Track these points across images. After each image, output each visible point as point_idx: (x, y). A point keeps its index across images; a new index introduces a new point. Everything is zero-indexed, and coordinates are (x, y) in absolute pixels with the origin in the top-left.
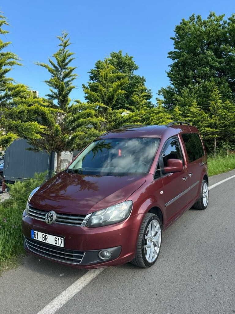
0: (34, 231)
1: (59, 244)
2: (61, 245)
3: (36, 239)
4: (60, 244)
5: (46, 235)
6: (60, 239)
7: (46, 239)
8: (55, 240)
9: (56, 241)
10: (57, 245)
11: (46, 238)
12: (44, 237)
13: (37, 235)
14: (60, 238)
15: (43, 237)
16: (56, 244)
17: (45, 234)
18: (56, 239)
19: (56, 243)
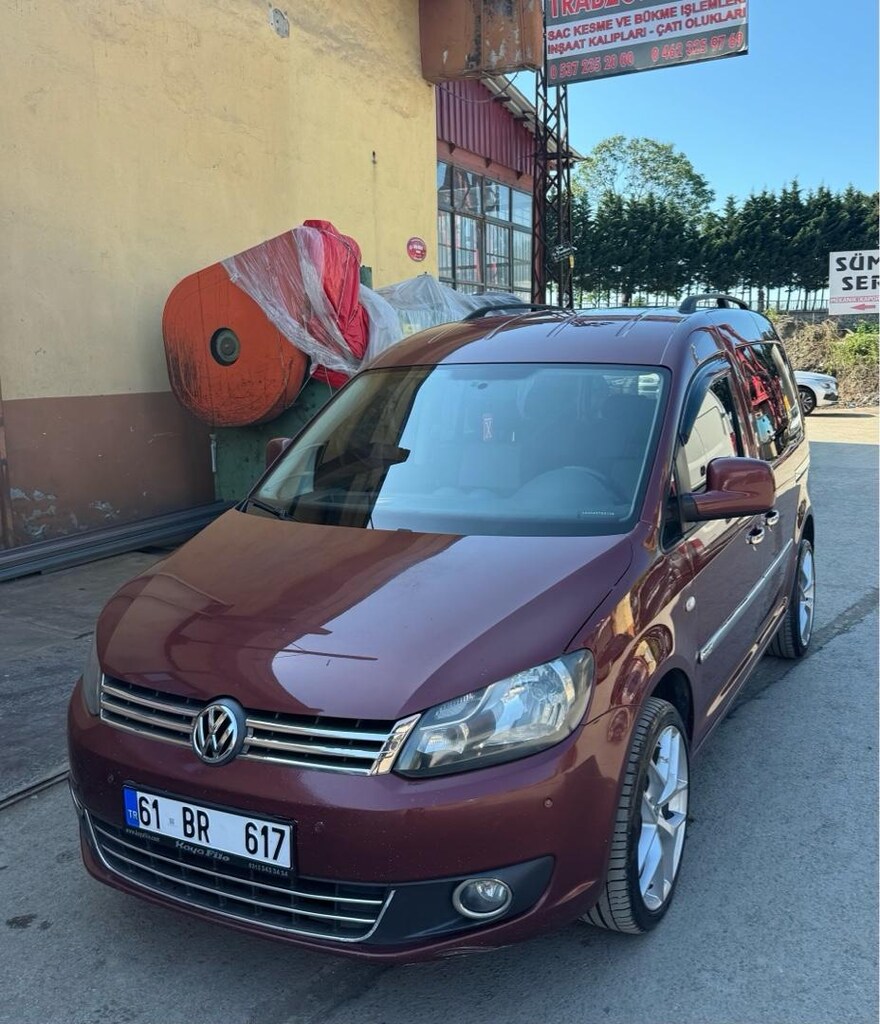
0: (140, 795)
1: (266, 855)
2: (275, 857)
3: (152, 828)
4: (271, 853)
5: (200, 814)
6: (274, 830)
7: (203, 829)
8: (248, 836)
9: (251, 841)
10: (259, 857)
11: (203, 824)
12: (191, 823)
13: (152, 812)
14: (270, 825)
15: (186, 823)
16: (254, 852)
17: (195, 809)
18: (251, 831)
19: (252, 848)
